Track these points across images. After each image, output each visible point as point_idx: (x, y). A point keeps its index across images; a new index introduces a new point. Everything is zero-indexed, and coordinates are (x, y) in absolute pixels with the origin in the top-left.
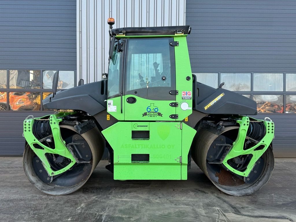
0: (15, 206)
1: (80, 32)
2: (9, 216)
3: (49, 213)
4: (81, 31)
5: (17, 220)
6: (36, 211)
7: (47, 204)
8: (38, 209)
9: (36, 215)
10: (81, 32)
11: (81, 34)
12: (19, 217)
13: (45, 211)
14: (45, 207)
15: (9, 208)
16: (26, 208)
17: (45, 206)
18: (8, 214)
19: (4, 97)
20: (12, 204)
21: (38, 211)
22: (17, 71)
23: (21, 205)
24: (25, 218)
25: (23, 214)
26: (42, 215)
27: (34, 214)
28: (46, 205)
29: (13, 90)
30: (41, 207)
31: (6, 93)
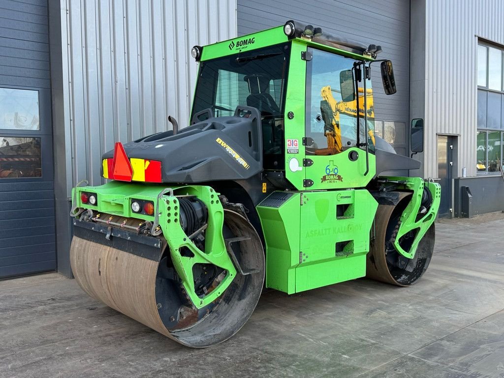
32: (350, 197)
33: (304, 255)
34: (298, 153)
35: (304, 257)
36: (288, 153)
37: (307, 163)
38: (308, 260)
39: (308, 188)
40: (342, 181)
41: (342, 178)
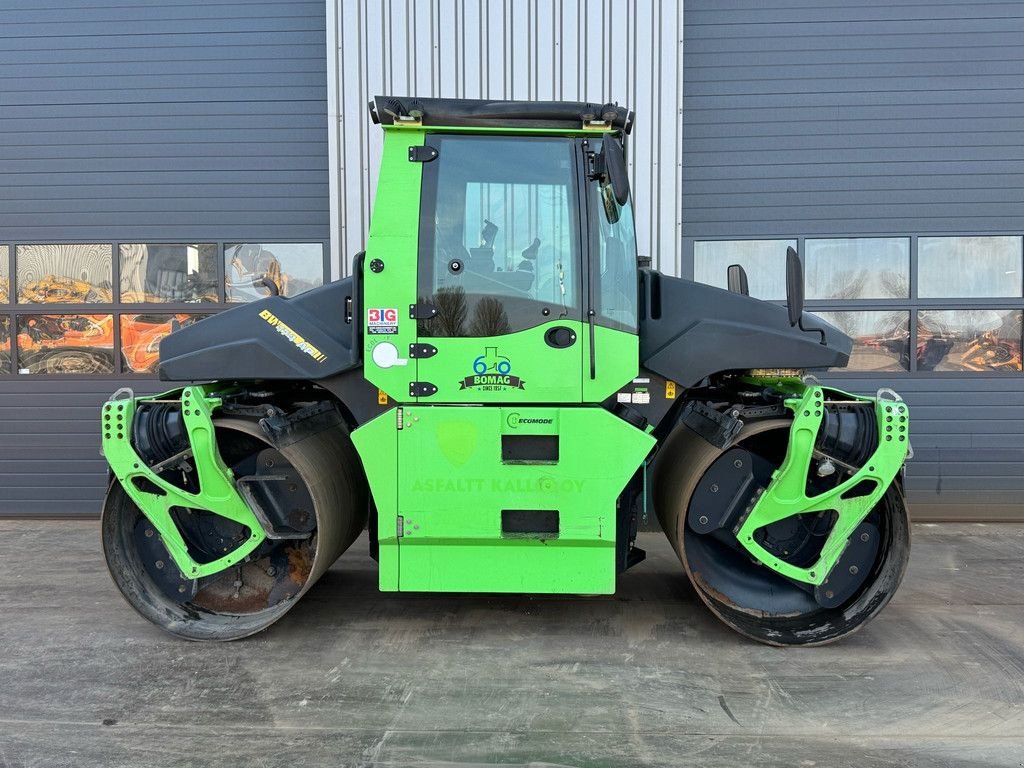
0: (144, 665)
1: (338, 116)
2: (124, 691)
3: (244, 685)
4: (341, 113)
5: (149, 704)
6: (206, 679)
7: (238, 659)
8: (210, 673)
9: (206, 691)
10: (341, 118)
11: (341, 123)
12: (153, 696)
13: (231, 679)
14: (233, 669)
15: (124, 668)
16: (176, 669)
17: (231, 664)
18: (122, 686)
19: (101, 331)
20: (135, 659)
21: (211, 679)
22: (144, 245)
23: (162, 661)
24: (173, 698)
25: (164, 686)
26: (224, 689)
27: (198, 687)
28: (234, 660)
29: (131, 309)
30: (221, 666)
31: (110, 317)
32: (550, 421)
33: (409, 523)
34: (396, 333)
35: (407, 528)
36: (370, 333)
37: (419, 352)
38: (416, 534)
39: (422, 399)
40: (522, 387)
41: (522, 382)
